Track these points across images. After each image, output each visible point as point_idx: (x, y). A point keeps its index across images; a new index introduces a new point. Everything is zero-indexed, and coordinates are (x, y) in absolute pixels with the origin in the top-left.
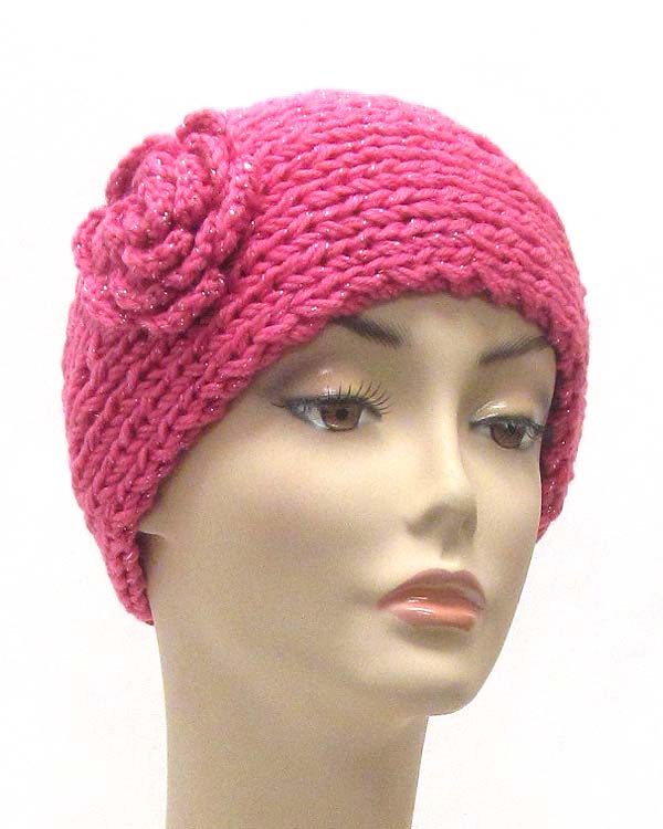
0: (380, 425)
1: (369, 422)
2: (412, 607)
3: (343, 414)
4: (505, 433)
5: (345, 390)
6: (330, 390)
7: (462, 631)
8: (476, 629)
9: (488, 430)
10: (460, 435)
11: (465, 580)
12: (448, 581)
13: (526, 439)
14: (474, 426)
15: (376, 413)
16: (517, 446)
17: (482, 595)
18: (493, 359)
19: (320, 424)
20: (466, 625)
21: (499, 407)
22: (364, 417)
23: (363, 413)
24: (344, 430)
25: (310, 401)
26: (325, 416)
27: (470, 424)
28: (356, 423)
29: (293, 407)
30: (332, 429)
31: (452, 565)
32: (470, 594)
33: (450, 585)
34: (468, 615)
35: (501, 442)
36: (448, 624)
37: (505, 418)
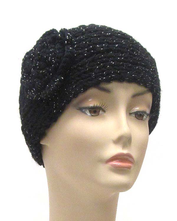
0: (105, 114)
1: (102, 114)
2: (115, 163)
3: (95, 111)
4: (139, 116)
5: (96, 105)
6: (91, 105)
7: (128, 169)
8: (132, 169)
9: (134, 115)
10: (127, 117)
11: (129, 155)
12: (124, 156)
13: (144, 117)
14: (130, 114)
15: (104, 111)
16: (142, 119)
17: (134, 160)
18: (135, 96)
19: (89, 114)
20: (129, 168)
21: (137, 109)
22: (101, 112)
23: (101, 111)
24: (95, 116)
25: (86, 108)
26: (90, 112)
27: (129, 113)
28: (99, 114)
29: (82, 110)
30: (92, 116)
31: (125, 151)
32: (130, 159)
33: (125, 157)
34: (130, 165)
35: (138, 118)
36: (126, 167)
37: (139, 112)
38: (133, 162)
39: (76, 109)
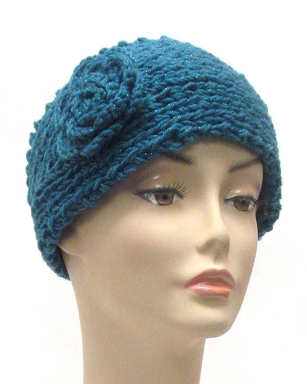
0: (182, 201)
1: (177, 201)
2: (201, 287)
3: (166, 197)
4: (241, 203)
5: (167, 186)
6: (159, 186)
8: (230, 297)
9: (232, 203)
11: (225, 273)
13: (250, 206)
14: (226, 201)
15: (181, 196)
16: (246, 210)
17: (233, 281)
18: (234, 169)
19: (155, 202)
20: (226, 295)
21: (238, 192)
22: (175, 198)
23: (175, 196)
24: (165, 205)
25: (149, 192)
27: (224, 200)
28: (172, 202)
29: (142, 194)
30: (161, 204)
31: (219, 267)
32: (226, 279)
33: (218, 276)
35: (239, 208)
36: (218, 294)
37: (241, 197)
38: (232, 285)
39: (133, 193)
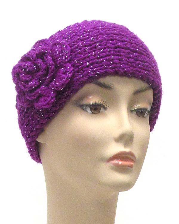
0: (106, 111)
1: (103, 111)
2: (116, 162)
3: (96, 109)
4: (140, 113)
5: (97, 102)
6: (92, 102)
7: (130, 168)
8: (134, 168)
9: (135, 113)
10: (128, 114)
11: (131, 154)
12: (127, 154)
13: (146, 115)
14: (132, 111)
15: (105, 108)
16: (143, 117)
17: (136, 158)
18: (136, 93)
19: (90, 112)
20: (131, 166)
21: (138, 106)
22: (102, 109)
24: (96, 113)
25: (87, 105)
26: (91, 109)
28: (100, 112)
29: (82, 107)
30: (93, 113)
31: (127, 150)
32: (131, 157)
34: (132, 163)
35: (139, 115)
36: (127, 166)
37: (140, 109)
38: (135, 161)
39: (77, 107)
